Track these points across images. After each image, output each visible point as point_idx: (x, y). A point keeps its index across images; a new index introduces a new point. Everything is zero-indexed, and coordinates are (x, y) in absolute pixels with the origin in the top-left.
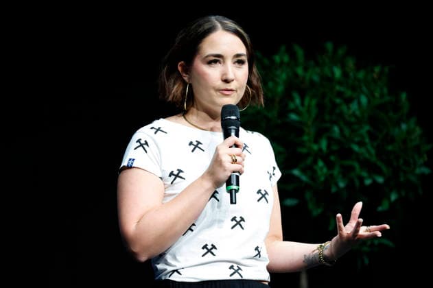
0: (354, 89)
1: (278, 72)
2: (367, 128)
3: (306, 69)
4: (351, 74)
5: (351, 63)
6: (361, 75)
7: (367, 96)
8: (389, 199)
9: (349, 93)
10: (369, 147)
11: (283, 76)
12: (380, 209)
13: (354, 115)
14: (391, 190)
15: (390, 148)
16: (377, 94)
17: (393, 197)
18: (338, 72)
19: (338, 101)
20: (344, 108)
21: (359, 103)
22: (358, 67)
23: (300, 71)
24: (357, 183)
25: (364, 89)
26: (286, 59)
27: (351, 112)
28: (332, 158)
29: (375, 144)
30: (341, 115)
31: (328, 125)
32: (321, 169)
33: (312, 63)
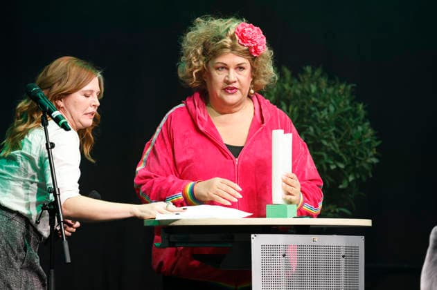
0: (325, 101)
2: (334, 129)
3: (291, 85)
4: (323, 90)
5: (323, 82)
6: (330, 90)
7: (334, 106)
8: (348, 179)
9: (321, 103)
10: (334, 142)
12: (341, 187)
13: (324, 119)
14: (349, 174)
15: (349, 143)
16: (341, 105)
17: (351, 178)
18: (314, 88)
19: (313, 109)
20: (317, 114)
21: (328, 111)
22: (329, 85)
23: (286, 86)
24: (325, 168)
25: (333, 101)
27: (322, 117)
29: (339, 140)
30: (315, 119)
31: (306, 126)
33: (296, 81)
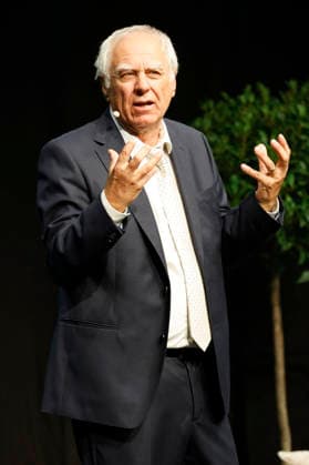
1: (244, 113)
11: (249, 115)
26: (252, 99)
28: (300, 193)
32: (290, 204)
